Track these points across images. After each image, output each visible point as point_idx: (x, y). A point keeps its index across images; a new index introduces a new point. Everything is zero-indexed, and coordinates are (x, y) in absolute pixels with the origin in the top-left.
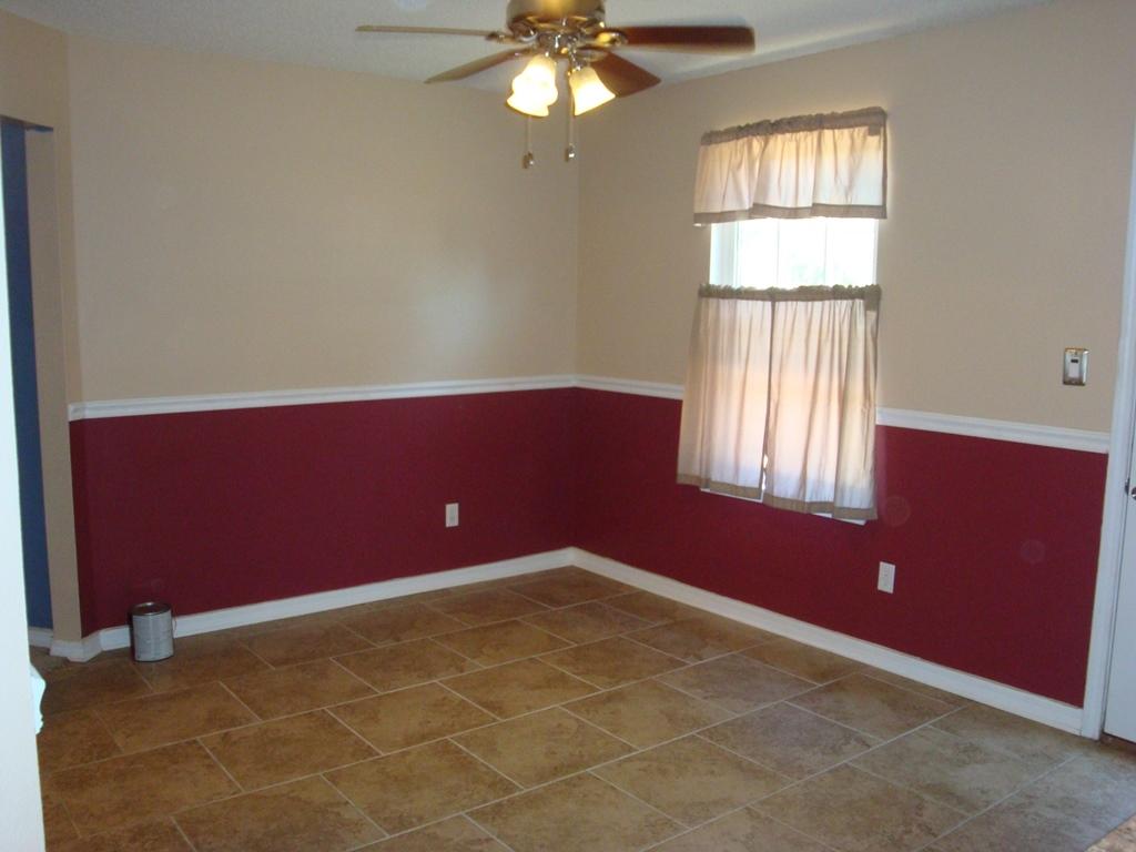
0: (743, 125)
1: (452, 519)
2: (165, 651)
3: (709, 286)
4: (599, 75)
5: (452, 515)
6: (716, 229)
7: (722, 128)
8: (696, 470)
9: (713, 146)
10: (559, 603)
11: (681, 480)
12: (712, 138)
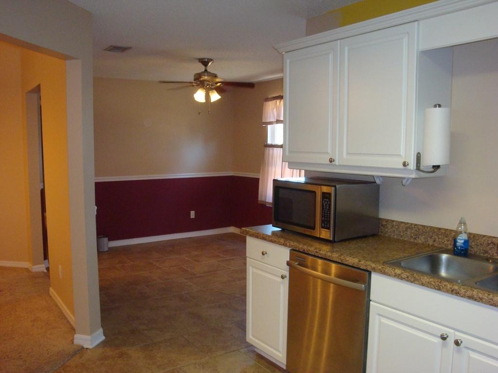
0: (274, 96)
1: (193, 216)
2: (106, 249)
3: (267, 144)
4: (217, 92)
5: (193, 214)
6: (269, 127)
7: (270, 97)
8: (263, 199)
9: (267, 102)
10: (224, 241)
11: (259, 203)
12: (267, 100)
